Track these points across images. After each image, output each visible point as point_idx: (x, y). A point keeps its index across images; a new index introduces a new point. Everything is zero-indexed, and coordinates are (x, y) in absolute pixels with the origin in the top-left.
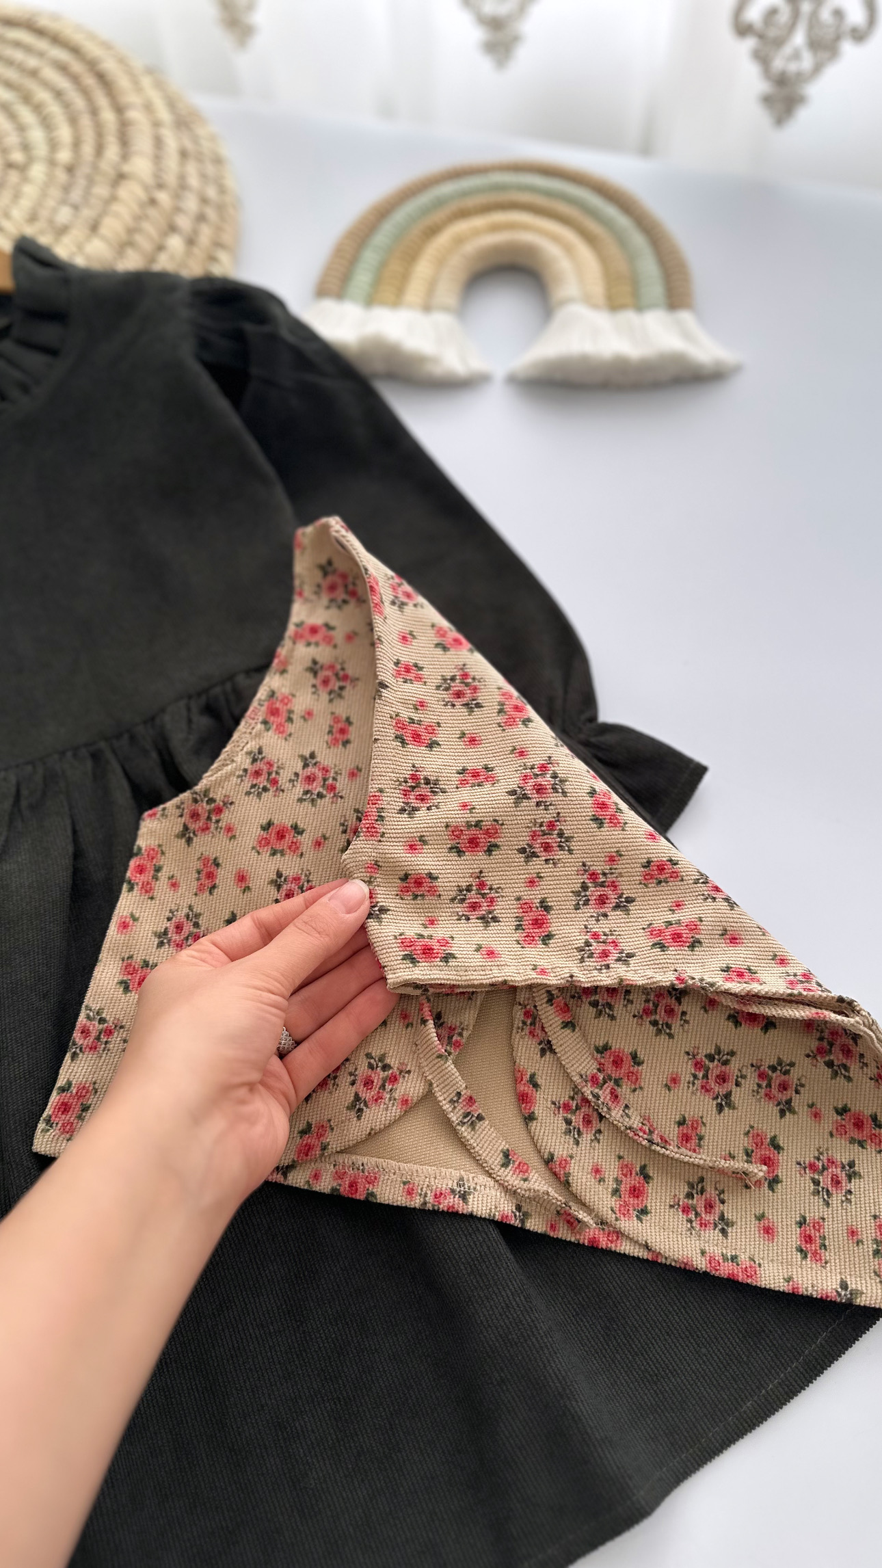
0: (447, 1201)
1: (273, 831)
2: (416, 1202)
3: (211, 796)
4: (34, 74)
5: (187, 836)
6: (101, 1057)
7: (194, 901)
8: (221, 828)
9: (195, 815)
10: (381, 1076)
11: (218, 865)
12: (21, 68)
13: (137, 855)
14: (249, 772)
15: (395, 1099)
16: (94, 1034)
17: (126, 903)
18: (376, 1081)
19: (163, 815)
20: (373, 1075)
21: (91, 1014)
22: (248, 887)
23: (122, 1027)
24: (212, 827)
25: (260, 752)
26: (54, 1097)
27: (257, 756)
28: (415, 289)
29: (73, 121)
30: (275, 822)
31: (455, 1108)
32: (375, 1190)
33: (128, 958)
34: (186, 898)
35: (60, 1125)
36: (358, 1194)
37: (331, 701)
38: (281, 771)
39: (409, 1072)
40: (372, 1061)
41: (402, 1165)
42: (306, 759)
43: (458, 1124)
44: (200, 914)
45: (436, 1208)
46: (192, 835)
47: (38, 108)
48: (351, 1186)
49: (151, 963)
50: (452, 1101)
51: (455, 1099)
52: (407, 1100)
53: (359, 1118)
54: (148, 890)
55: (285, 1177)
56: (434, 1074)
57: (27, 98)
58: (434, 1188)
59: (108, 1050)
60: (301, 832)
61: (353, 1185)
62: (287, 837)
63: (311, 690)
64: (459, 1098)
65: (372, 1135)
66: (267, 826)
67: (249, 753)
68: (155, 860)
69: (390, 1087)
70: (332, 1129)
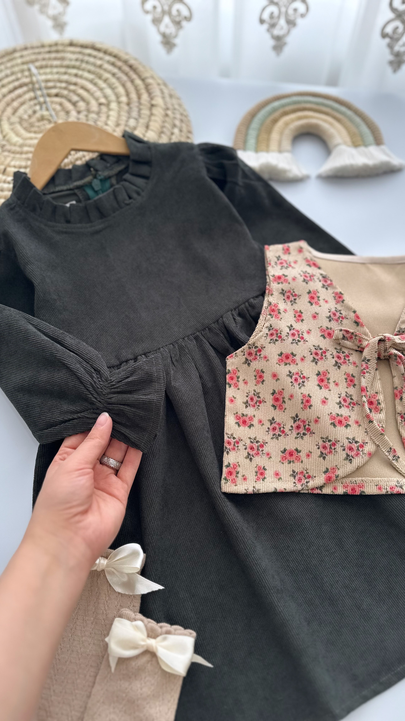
0: (396, 490)
1: (283, 356)
2: (384, 492)
3: (256, 345)
4: (100, 67)
5: (248, 362)
6: (237, 452)
7: (255, 388)
8: (262, 358)
9: (250, 354)
10: (356, 446)
11: (263, 372)
12: (94, 65)
13: (228, 373)
14: (268, 334)
15: (365, 454)
16: (233, 444)
17: (230, 392)
18: (354, 448)
19: (236, 356)
20: (352, 446)
21: (229, 436)
22: (278, 379)
23: (241, 440)
24: (258, 357)
25: (271, 326)
26: (225, 470)
27: (270, 328)
28: (274, 145)
29: (124, 86)
30: (284, 352)
31: (390, 454)
32: (364, 490)
33: (236, 413)
34: (252, 387)
35: (231, 480)
36: (356, 493)
37: (292, 305)
38: (282, 332)
39: (367, 443)
40: (350, 440)
41: (374, 479)
42: (290, 327)
43: (392, 460)
44: (259, 393)
45: (392, 493)
46: (250, 362)
47: (106, 81)
48: (352, 490)
49: (245, 414)
50: (388, 452)
51: (389, 450)
52: (370, 453)
53: (351, 463)
54: (236, 386)
55: (321, 491)
56: (379, 442)
57: (100, 77)
58: (389, 485)
59: (239, 449)
60: (295, 356)
61: (353, 489)
62: (290, 358)
63: (283, 301)
64: (391, 450)
65: (358, 468)
66: (281, 354)
67: (267, 327)
68: (236, 374)
69: (361, 449)
70: (339, 469)
